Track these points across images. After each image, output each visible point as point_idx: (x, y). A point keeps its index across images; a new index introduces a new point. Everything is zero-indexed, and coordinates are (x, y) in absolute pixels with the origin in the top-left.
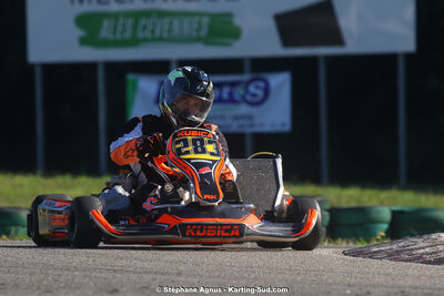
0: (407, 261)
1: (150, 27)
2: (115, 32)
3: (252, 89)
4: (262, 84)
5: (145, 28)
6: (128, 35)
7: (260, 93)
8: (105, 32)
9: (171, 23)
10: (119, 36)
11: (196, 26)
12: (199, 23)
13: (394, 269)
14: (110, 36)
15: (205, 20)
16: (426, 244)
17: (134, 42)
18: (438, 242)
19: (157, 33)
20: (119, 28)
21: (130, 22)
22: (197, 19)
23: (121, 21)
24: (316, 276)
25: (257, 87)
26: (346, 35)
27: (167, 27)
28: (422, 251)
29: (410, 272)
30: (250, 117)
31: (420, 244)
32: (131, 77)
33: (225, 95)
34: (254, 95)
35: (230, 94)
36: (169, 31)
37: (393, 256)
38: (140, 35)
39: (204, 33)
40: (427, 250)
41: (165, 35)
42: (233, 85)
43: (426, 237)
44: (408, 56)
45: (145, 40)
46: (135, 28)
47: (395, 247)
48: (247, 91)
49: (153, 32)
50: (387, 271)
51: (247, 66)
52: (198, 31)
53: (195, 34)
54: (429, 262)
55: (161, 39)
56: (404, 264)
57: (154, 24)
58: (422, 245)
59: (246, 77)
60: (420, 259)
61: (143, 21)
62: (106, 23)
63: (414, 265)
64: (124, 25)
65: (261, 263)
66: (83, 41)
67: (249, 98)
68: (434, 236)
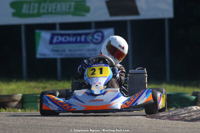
0: (177, 120)
1: (46, 8)
2: (29, 10)
3: (95, 36)
4: (100, 34)
5: (44, 8)
6: (35, 12)
7: (99, 38)
8: (25, 10)
9: (56, 6)
10: (31, 12)
11: (68, 7)
12: (70, 5)
13: (171, 124)
14: (27, 12)
15: (73, 4)
16: (186, 112)
17: (39, 15)
18: (191, 111)
19: (50, 10)
20: (32, 8)
21: (36, 5)
22: (69, 3)
23: (32, 5)
24: (135, 129)
25: (98, 36)
26: (140, 10)
27: (54, 7)
28: (184, 115)
29: (179, 126)
30: (95, 50)
31: (183, 112)
32: (37, 31)
33: (83, 39)
34: (97, 39)
35: (85, 39)
36: (55, 9)
37: (170, 118)
38: (42, 11)
39: (72, 10)
40: (187, 115)
41: (54, 11)
42: (86, 34)
43: (185, 108)
44: (170, 20)
45: (44, 14)
46: (39, 8)
47: (171, 113)
48: (93, 37)
49: (48, 10)
50: (168, 126)
51: (93, 26)
52: (69, 9)
53: (67, 10)
54: (188, 121)
55: (51, 13)
56: (176, 121)
57: (48, 6)
58: (184, 112)
59: (92, 31)
60: (183, 119)
61: (43, 5)
62: (25, 6)
63: (181, 122)
64: (34, 6)
65: (108, 123)
66: (14, 15)
67: (94, 41)
68: (189, 108)
